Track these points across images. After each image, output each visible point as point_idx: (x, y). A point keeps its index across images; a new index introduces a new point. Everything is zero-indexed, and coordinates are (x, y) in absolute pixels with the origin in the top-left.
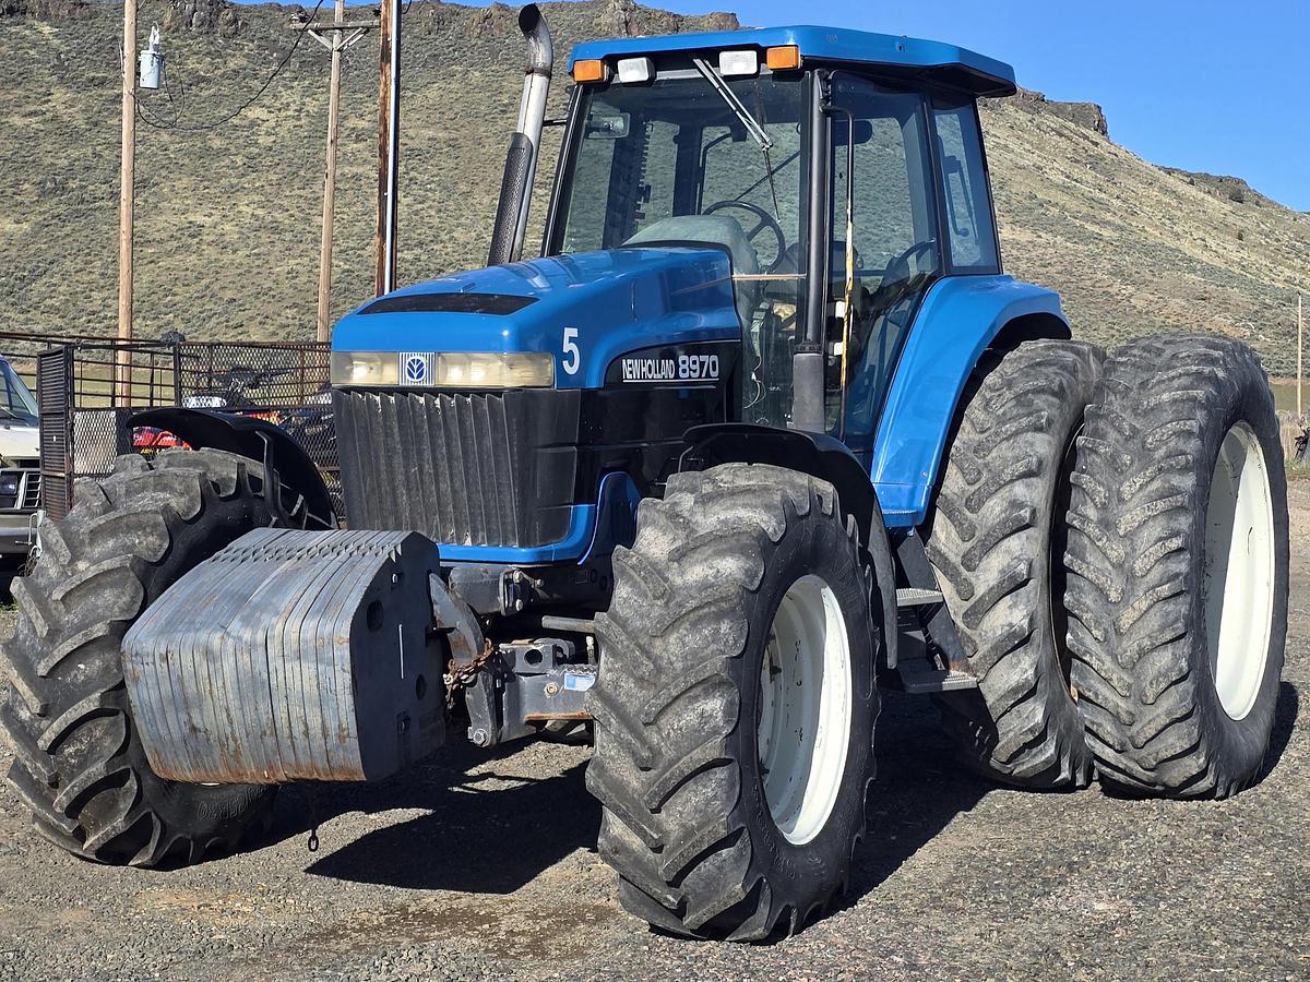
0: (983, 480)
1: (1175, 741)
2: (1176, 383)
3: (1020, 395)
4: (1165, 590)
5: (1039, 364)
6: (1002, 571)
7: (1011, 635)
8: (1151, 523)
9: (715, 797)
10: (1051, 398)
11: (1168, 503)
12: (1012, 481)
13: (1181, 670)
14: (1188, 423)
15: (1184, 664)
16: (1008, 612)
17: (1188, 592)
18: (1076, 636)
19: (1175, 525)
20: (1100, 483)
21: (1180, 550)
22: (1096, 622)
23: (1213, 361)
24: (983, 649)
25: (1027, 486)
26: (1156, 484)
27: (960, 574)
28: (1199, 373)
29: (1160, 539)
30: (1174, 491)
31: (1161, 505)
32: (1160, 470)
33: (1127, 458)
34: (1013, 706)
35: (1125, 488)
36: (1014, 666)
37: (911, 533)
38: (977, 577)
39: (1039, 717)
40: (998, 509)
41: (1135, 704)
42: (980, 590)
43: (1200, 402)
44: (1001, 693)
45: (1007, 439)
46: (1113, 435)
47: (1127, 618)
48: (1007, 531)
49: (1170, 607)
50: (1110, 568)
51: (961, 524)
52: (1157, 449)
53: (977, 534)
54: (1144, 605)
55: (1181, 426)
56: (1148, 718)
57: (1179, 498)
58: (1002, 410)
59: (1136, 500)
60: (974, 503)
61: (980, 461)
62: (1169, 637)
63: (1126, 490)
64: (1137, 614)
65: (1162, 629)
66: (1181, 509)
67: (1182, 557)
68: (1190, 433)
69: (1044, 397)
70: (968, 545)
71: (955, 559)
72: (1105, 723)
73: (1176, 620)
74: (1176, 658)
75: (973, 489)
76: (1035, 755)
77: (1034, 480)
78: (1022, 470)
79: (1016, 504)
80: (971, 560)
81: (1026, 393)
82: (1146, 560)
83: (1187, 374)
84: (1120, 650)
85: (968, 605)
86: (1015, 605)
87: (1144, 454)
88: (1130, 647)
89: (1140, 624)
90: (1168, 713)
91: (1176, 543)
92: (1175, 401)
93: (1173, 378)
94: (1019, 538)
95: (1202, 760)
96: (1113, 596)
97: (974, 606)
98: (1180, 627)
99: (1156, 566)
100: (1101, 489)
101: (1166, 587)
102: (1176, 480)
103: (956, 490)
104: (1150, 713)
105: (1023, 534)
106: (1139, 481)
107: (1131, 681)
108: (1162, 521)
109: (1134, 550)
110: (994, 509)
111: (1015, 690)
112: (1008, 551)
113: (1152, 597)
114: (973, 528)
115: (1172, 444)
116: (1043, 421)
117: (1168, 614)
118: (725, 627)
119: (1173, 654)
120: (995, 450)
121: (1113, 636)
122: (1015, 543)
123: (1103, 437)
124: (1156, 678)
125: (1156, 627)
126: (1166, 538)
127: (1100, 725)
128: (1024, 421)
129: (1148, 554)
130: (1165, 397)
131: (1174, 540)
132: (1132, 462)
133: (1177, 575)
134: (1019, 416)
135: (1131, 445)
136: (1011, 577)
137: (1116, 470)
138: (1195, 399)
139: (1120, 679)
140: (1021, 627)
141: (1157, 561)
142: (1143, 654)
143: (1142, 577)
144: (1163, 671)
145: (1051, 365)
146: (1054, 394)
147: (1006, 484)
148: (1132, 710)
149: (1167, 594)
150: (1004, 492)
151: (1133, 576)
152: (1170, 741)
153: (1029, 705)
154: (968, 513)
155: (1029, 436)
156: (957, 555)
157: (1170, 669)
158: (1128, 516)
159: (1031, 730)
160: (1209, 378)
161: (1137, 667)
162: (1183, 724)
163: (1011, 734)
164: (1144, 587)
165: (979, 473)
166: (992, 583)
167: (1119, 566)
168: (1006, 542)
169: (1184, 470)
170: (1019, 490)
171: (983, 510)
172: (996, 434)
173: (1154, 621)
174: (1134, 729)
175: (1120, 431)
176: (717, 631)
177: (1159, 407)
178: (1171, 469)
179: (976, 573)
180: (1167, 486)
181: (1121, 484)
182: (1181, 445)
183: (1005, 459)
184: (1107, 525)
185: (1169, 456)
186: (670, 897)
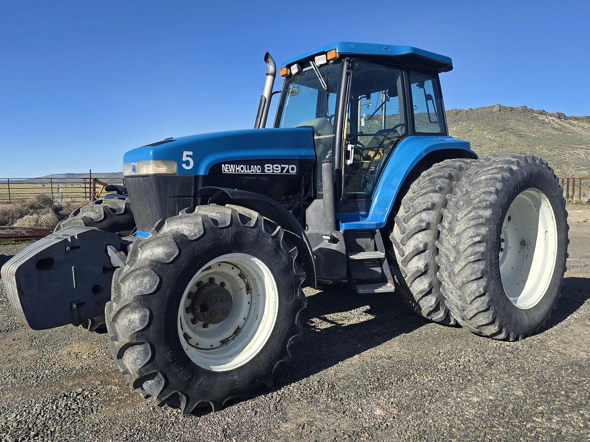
0: (411, 211)
1: (483, 319)
2: (490, 172)
3: (431, 179)
4: (472, 258)
5: (444, 167)
6: (415, 247)
7: (418, 271)
8: (468, 230)
9: (138, 358)
10: (445, 180)
11: (475, 222)
12: (420, 212)
13: (480, 292)
14: (490, 188)
15: (481, 290)
16: (417, 262)
17: (484, 259)
18: (440, 273)
19: (479, 231)
20: (450, 213)
21: (479, 242)
22: (446, 269)
23: (512, 163)
24: (409, 275)
25: (427, 214)
26: (472, 214)
27: (399, 247)
28: (501, 168)
29: (471, 237)
30: (480, 217)
31: (472, 223)
32: (474, 208)
33: (461, 203)
34: (423, 297)
35: (459, 215)
36: (421, 283)
37: (377, 231)
38: (406, 248)
39: (433, 302)
40: (414, 222)
41: (464, 303)
42: (407, 253)
43: (499, 179)
44: (417, 292)
45: (422, 195)
46: (459, 193)
47: (457, 269)
48: (416, 231)
49: (476, 265)
50: (451, 248)
51: (401, 228)
52: (475, 199)
53: (406, 232)
54: (463, 264)
55: (487, 189)
56: (470, 309)
57: (481, 220)
58: (423, 185)
59: (463, 220)
60: (406, 220)
61: (411, 204)
62: (474, 278)
63: (459, 216)
64: (460, 268)
65: (471, 274)
66: (482, 224)
67: (481, 245)
68: (491, 193)
69: (441, 179)
70: (403, 236)
71: (399, 241)
72: (454, 309)
73: (478, 271)
74: (479, 287)
75: (407, 214)
76: (437, 315)
77: (430, 211)
78: (424, 207)
79: (421, 221)
80: (403, 241)
81: (434, 178)
82: (464, 245)
83: (496, 168)
84: (455, 281)
85: (403, 258)
86: (419, 259)
87: (469, 202)
88: (459, 280)
89: (462, 272)
90: (477, 309)
91: (478, 239)
92: (487, 179)
93: (489, 170)
94: (422, 234)
95: (496, 328)
96: (452, 259)
97: (404, 259)
98: (479, 274)
99: (469, 248)
100: (450, 215)
101: (472, 257)
102: (481, 212)
103: (401, 215)
104: (470, 308)
105: (424, 233)
106: (465, 212)
107: (461, 294)
108: (473, 229)
109: (460, 241)
110: (413, 223)
111: (421, 292)
112: (417, 239)
113: (466, 261)
114: (405, 229)
115: (482, 197)
116: (437, 188)
117: (474, 268)
118: (146, 280)
119: (477, 285)
120: (416, 200)
121: (453, 276)
122: (420, 236)
123: (455, 194)
124: (470, 294)
125: (469, 273)
126: (474, 237)
127: (453, 309)
128: (429, 189)
129: (465, 243)
130: (483, 178)
131: (477, 238)
132: (463, 204)
133: (478, 252)
134: (429, 187)
135: (465, 198)
136: (417, 249)
137: (457, 207)
138: (496, 178)
139: (456, 293)
140: (421, 269)
141: (469, 246)
142: (464, 284)
143: (463, 252)
144: (473, 291)
145: (449, 167)
146: (446, 178)
147: (418, 213)
148: (462, 305)
149: (473, 260)
150: (417, 216)
151: (459, 252)
152: (481, 319)
153: (429, 297)
154: (404, 224)
155: (431, 194)
156: (399, 239)
157: (476, 291)
158: (459, 227)
159: (431, 307)
160: (507, 170)
161: (462, 289)
162: (486, 313)
163: (425, 307)
164: (464, 256)
165: (410, 209)
166: (411, 251)
167: (454, 247)
168: (416, 236)
169: (486, 208)
170: (424, 215)
171: (409, 223)
172: (418, 194)
173: (468, 271)
174: (465, 312)
175: (462, 191)
176: (142, 282)
177: (480, 182)
178: (479, 208)
179: (406, 246)
180: (477, 214)
181: (458, 213)
182: (486, 197)
183: (420, 203)
184: (451, 230)
185: (480, 202)
186: (141, 394)
